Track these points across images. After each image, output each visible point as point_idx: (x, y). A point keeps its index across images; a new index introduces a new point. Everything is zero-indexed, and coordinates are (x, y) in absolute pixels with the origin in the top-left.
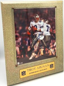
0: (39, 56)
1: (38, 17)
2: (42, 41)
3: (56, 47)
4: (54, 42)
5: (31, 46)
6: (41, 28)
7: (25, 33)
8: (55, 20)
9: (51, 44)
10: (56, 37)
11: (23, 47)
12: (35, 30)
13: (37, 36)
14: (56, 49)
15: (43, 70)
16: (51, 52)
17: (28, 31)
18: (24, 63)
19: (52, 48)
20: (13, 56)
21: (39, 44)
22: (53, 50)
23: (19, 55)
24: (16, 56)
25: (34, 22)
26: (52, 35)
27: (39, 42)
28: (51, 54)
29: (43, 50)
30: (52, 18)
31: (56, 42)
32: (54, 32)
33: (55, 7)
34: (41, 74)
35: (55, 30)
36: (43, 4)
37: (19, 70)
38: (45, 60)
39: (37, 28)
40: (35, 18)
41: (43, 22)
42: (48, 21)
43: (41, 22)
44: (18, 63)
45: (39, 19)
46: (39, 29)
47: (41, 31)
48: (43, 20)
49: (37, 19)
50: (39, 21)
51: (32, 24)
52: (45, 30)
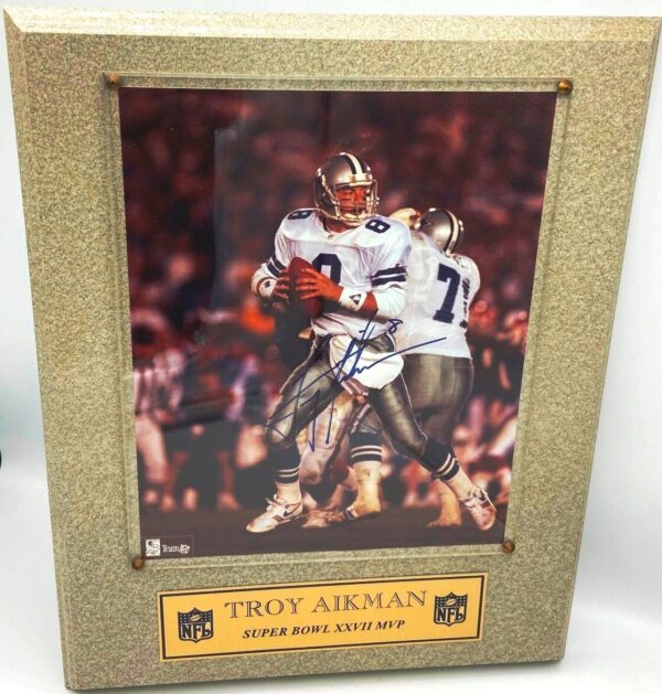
1: (356, 175)
3: (517, 465)
4: (496, 418)
5: (273, 426)
7: (220, 316)
8: (537, 215)
9: (461, 434)
10: (526, 378)
12: (320, 299)
13: (336, 355)
14: (507, 476)
15: (367, 626)
17: (251, 304)
18: (195, 556)
19: (473, 469)
20: (109, 484)
22: (481, 483)
23: (160, 489)
24: (134, 491)
25: (313, 220)
26: (487, 357)
27: (349, 405)
28: (451, 516)
29: (386, 470)
30: (511, 198)
31: (523, 426)
32: (508, 330)
33: (562, 85)
34: (349, 654)
35: (522, 315)
36: (426, 48)
37: (161, 596)
38: (391, 557)
39: (339, 281)
40: (331, 187)
41: (412, 228)
42: (458, 223)
43: (381, 227)
44: (150, 543)
45: (365, 199)
46: (364, 297)
47: (378, 313)
48: (411, 212)
49: (348, 197)
50: (367, 218)
51: (289, 241)
52: (420, 310)
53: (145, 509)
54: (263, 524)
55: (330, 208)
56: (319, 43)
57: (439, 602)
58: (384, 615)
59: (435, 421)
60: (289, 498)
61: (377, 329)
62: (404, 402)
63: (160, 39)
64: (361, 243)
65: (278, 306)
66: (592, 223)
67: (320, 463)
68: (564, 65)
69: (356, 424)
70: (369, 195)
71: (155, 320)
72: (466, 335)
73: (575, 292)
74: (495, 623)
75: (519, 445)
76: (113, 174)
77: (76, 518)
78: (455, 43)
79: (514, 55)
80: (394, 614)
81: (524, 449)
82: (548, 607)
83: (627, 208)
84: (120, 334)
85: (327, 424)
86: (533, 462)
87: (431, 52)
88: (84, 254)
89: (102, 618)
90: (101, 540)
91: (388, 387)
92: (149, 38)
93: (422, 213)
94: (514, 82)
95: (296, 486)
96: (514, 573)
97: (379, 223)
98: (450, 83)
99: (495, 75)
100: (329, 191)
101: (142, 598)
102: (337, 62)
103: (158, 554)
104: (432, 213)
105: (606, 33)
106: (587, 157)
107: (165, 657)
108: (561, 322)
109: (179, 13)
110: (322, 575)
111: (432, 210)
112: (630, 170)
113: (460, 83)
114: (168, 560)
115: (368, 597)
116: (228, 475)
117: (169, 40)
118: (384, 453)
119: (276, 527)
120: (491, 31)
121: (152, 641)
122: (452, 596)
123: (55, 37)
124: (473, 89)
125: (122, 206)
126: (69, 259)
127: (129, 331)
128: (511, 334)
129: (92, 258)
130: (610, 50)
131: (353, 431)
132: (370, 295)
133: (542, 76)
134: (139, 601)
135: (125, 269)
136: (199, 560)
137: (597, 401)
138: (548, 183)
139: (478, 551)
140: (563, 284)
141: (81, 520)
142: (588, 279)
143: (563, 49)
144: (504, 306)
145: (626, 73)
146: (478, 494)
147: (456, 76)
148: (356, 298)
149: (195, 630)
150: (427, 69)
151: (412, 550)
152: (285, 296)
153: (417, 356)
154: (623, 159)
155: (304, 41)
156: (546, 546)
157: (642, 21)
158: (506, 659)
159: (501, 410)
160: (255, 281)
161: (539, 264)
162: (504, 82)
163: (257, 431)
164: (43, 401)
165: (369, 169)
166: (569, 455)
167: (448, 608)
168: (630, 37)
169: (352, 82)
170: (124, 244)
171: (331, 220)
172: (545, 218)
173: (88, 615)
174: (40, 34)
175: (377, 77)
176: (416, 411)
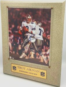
0: (29, 58)
1: (30, 17)
2: (33, 43)
7: (17, 32)
9: (43, 50)
10: (50, 44)
11: (15, 44)
12: (27, 31)
14: (49, 57)
17: (20, 31)
18: (14, 59)
20: (7, 49)
21: (30, 46)
22: (46, 57)
23: (11, 51)
25: (26, 22)
26: (45, 40)
28: (42, 61)
29: (34, 53)
30: (47, 21)
31: (50, 50)
32: (47, 37)
35: (49, 36)
36: (37, 4)
38: (35, 65)
39: (28, 29)
40: (27, 18)
41: (36, 24)
42: (41, 23)
43: (33, 23)
44: (10, 57)
50: (31, 22)
51: (23, 24)
54: (21, 57)
55: (27, 21)
56: (26, 3)
61: (33, 35)
63: (12, 3)
65: (22, 31)
67: (27, 51)
71: (11, 32)
74: (49, 78)
79: (46, 4)
80: (36, 73)
102: (28, 5)
114: (12, 59)
116: (17, 50)
118: (34, 51)
132: (32, 31)
138: (51, 19)
139: (46, 67)
144: (47, 34)
146: (45, 59)
147: (40, 7)
148: (30, 31)
153: (37, 39)
154: (60, 17)
159: (47, 48)
160: (20, 28)
167: (42, 74)
172: (51, 24)
175: (32, 7)
176: (37, 46)
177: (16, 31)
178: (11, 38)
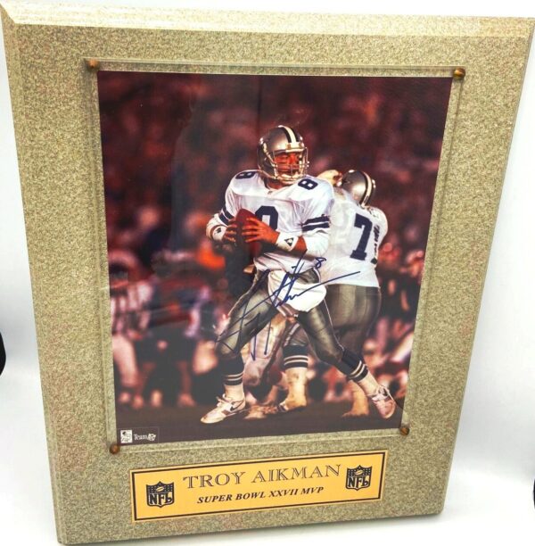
0: (273, 410)
1: (291, 144)
3: (412, 369)
5: (223, 342)
6: (306, 229)
7: (180, 256)
8: (434, 176)
9: (370, 345)
10: (422, 302)
11: (162, 345)
13: (273, 285)
14: (405, 378)
15: (294, 492)
16: (369, 399)
17: (206, 246)
18: (161, 442)
19: (378, 373)
20: (91, 388)
21: (282, 337)
22: (385, 383)
23: (132, 391)
24: (111, 393)
25: (256, 179)
26: (392, 286)
28: (361, 408)
29: (311, 374)
30: (413, 162)
31: (418, 339)
32: (409, 265)
33: (457, 72)
34: (280, 513)
35: (419, 253)
36: (349, 41)
37: (133, 474)
38: (313, 440)
39: (276, 227)
40: (271, 153)
41: (335, 185)
42: (371, 182)
43: (310, 185)
44: (124, 433)
45: (298, 163)
46: (296, 240)
47: (307, 252)
48: (334, 173)
49: (284, 161)
50: (299, 178)
51: (237, 196)
52: (340, 249)
53: (120, 408)
54: (214, 417)
55: (270, 169)
56: (262, 36)
57: (350, 472)
58: (307, 484)
59: (349, 335)
60: (235, 396)
61: (306, 265)
62: (326, 322)
63: (132, 31)
64: (295, 198)
65: (228, 247)
66: (476, 182)
67: (259, 370)
68: (459, 55)
69: (288, 339)
70: (301, 159)
71: (128, 259)
72: (376, 269)
73: (461, 236)
74: (393, 487)
75: (415, 354)
76: (93, 142)
77: (64, 414)
78: (372, 37)
79: (420, 47)
80: (315, 482)
81: (418, 356)
82: (433, 475)
83: (503, 170)
84: (99, 270)
85: (265, 339)
86: (424, 366)
87: (353, 44)
88: (70, 206)
89: (87, 490)
90: (85, 431)
91: (314, 311)
92: (123, 30)
93: (343, 173)
94: (418, 70)
95: (240, 387)
96: (408, 450)
97: (309, 181)
98: (368, 70)
99: (403, 64)
100: (269, 156)
101: (118, 475)
102: (277, 52)
103: (130, 441)
104: (352, 174)
105: (492, 31)
106: (475, 130)
107: (136, 519)
108: (450, 259)
109: (147, 10)
110: (260, 454)
111: (351, 171)
112: (506, 140)
113: (375, 70)
114: (139, 446)
115: (295, 470)
116: (186, 380)
117: (139, 32)
118: (310, 361)
119: (225, 419)
120: (401, 28)
121: (126, 507)
122: (360, 468)
123: (43, 28)
124: (386, 75)
125: (100, 168)
126: (57, 211)
127: (107, 268)
128: (411, 269)
129: (76, 210)
130: (495, 43)
131: (286, 344)
132: (301, 239)
133: (441, 65)
134: (115, 477)
135: (103, 218)
136: (163, 445)
137: (475, 319)
138: (443, 150)
139: (381, 434)
140: (452, 229)
141: (68, 416)
142: (472, 225)
143: (458, 42)
144: (405, 247)
145: (507, 63)
146: (382, 392)
147: (372, 64)
148: (290, 241)
149: (160, 498)
150: (350, 58)
151: (329, 434)
152: (233, 239)
153: (337, 286)
154: (502, 131)
155: (250, 34)
156: (433, 429)
157: (520, 21)
158: (400, 514)
159: (402, 327)
160: (209, 228)
161: (434, 214)
162: (411, 70)
163: (210, 345)
164: (37, 323)
165: (301, 138)
166: (452, 361)
168: (511, 34)
169: (288, 68)
170: (102, 198)
171: (271, 179)
172: (440, 178)
173: (75, 488)
174: (30, 26)
175: (309, 64)
176: (335, 328)
177: (174, 250)
178: (134, 305)
